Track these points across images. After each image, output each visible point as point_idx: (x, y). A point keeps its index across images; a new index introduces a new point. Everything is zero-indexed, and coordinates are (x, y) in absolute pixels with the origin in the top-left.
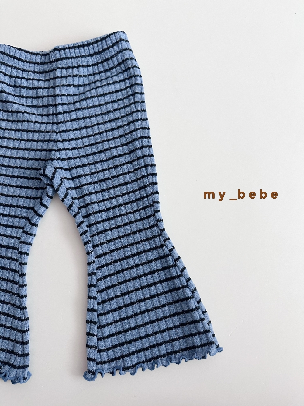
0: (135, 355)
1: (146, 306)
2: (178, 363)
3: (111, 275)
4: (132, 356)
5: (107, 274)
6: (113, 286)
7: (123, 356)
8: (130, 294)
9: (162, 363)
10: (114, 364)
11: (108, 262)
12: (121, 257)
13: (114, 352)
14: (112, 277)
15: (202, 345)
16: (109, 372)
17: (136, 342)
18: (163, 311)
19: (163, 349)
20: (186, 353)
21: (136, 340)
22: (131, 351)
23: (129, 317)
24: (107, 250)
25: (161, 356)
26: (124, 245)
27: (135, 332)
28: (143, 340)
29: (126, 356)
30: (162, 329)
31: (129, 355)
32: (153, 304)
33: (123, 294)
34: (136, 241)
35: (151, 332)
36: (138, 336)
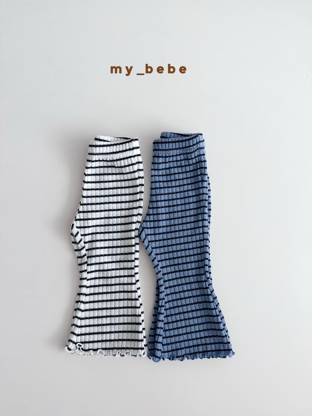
0: (184, 350)
1: (193, 322)
2: (209, 358)
3: (173, 300)
4: (182, 350)
5: (171, 299)
6: (174, 307)
7: (177, 350)
8: (184, 314)
9: (199, 356)
10: (171, 353)
11: (172, 292)
12: (180, 291)
13: (171, 346)
14: (174, 302)
15: (225, 350)
16: (167, 358)
17: (185, 342)
18: (203, 326)
19: (201, 349)
20: (214, 353)
21: (185, 341)
22: (181, 347)
23: (182, 327)
24: (172, 285)
25: (199, 352)
26: (183, 283)
27: (185, 336)
28: (189, 342)
29: (178, 349)
30: (201, 336)
31: (180, 349)
32: (198, 322)
33: (180, 313)
34: (190, 282)
35: (194, 337)
36: (186, 339)
